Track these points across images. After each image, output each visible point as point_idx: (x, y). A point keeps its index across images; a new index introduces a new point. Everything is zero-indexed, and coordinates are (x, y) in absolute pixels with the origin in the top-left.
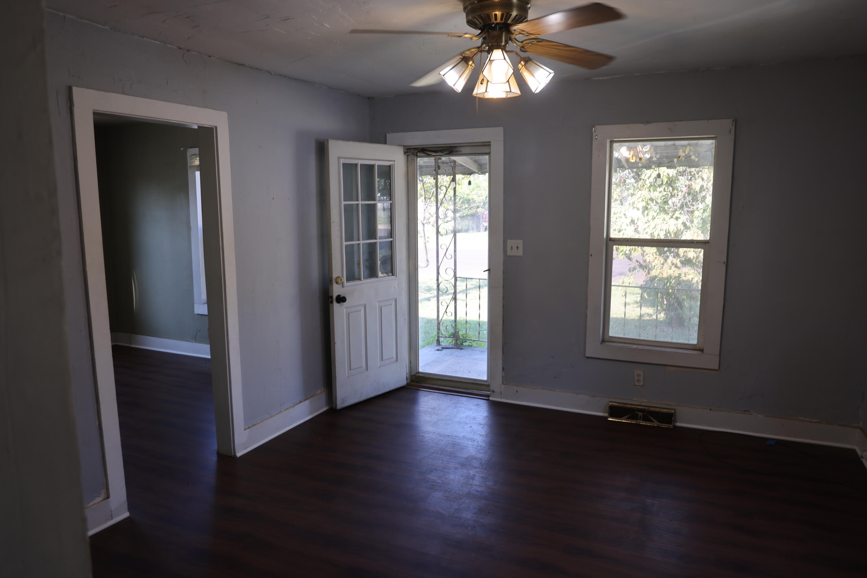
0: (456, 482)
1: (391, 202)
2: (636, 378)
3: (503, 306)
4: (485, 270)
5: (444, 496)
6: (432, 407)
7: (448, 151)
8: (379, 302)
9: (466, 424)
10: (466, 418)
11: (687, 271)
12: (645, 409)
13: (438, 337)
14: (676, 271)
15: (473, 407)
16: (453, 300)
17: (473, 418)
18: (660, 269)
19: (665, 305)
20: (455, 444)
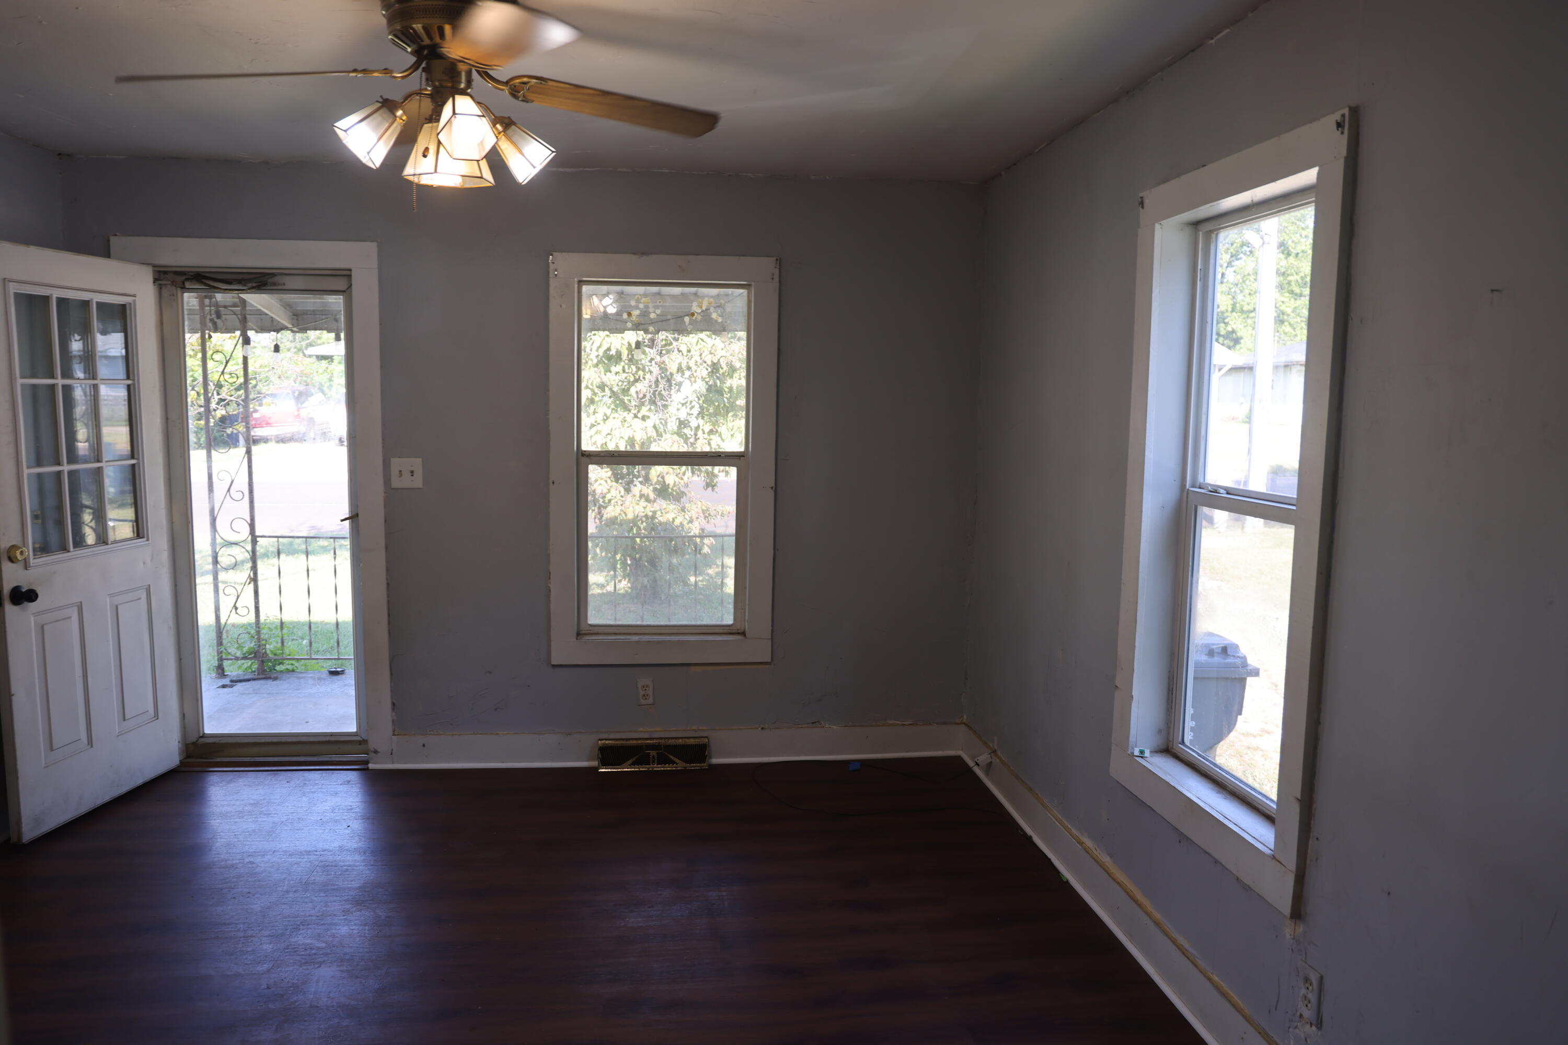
0: (358, 939)
1: (129, 382)
2: (642, 693)
3: (388, 584)
4: (343, 518)
5: (342, 971)
6: (252, 802)
7: (255, 283)
8: (111, 595)
9: (336, 822)
10: (333, 812)
11: (665, 506)
12: (659, 743)
13: (221, 660)
14: (648, 507)
15: (340, 788)
16: (249, 583)
17: (348, 810)
18: (622, 505)
19: (628, 568)
20: (328, 866)
